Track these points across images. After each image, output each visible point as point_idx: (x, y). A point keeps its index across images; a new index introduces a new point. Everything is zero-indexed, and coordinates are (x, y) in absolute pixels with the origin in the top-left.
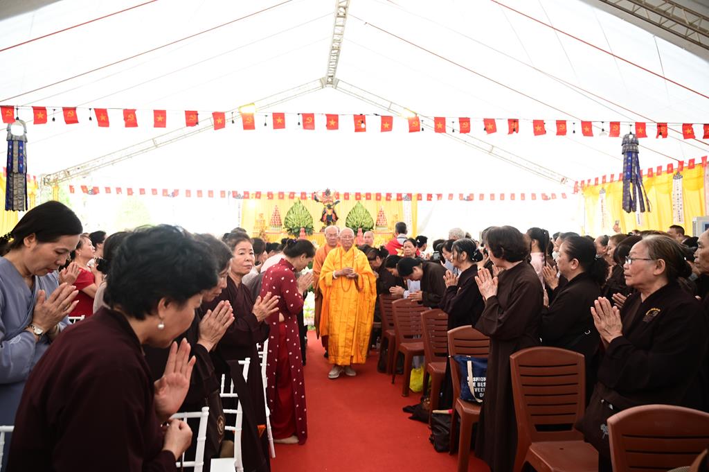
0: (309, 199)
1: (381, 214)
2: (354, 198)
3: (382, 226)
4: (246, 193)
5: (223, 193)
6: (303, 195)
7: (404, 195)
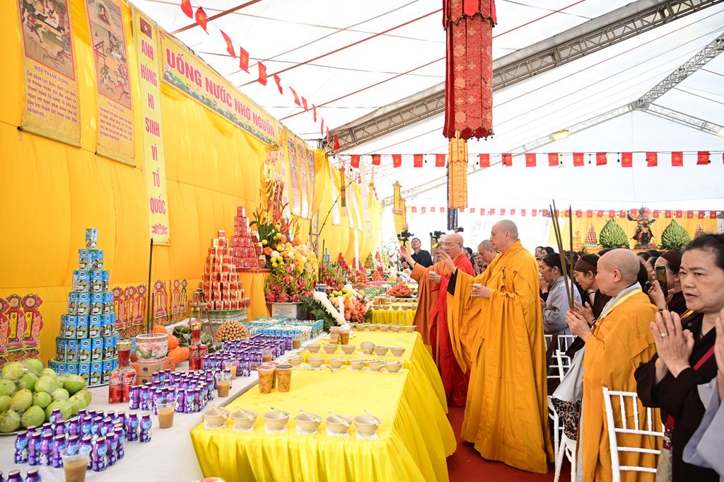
2: (664, 216)
4: (557, 212)
5: (534, 212)
6: (612, 214)
7: (718, 213)
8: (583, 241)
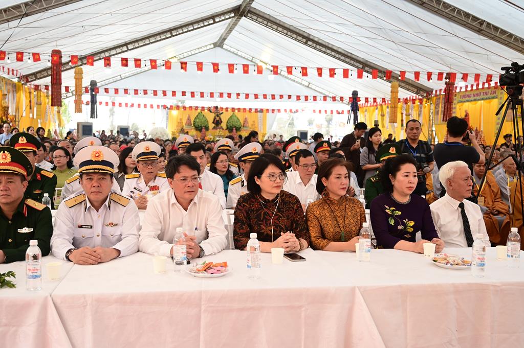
0: (206, 111)
1: (246, 120)
2: (231, 110)
3: (246, 127)
4: (171, 106)
5: (158, 106)
6: (203, 108)
7: (259, 110)
8: (184, 124)
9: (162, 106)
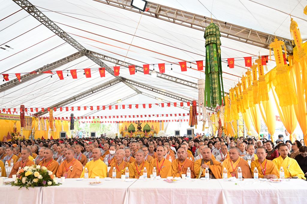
0: (135, 123)
1: (152, 127)
2: (147, 122)
4: (120, 121)
8: (124, 130)
9: (115, 122)
